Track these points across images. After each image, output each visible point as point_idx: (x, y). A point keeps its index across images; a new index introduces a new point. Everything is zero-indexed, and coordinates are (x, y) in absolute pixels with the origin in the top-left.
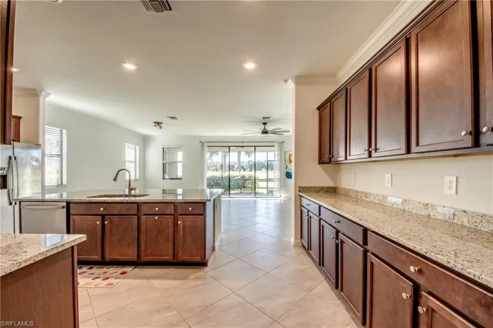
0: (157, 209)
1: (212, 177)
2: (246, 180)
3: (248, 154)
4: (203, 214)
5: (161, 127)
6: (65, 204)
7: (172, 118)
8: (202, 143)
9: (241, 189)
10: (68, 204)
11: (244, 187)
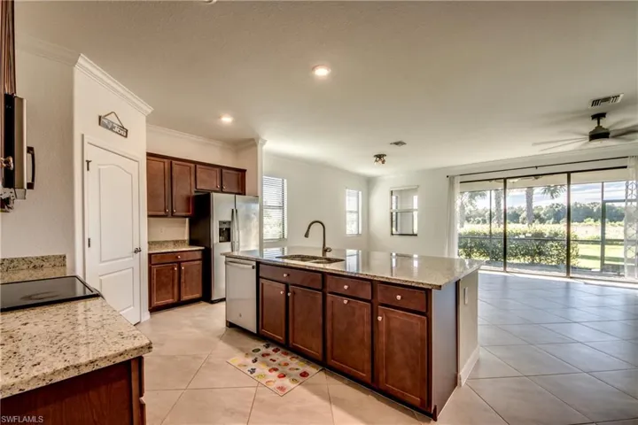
0: (346, 287)
1: (470, 233)
2: (547, 241)
3: (552, 191)
4: (426, 312)
5: (383, 162)
6: (254, 264)
7: (397, 144)
8: (451, 179)
9: (532, 256)
10: (258, 263)
11: (540, 254)
